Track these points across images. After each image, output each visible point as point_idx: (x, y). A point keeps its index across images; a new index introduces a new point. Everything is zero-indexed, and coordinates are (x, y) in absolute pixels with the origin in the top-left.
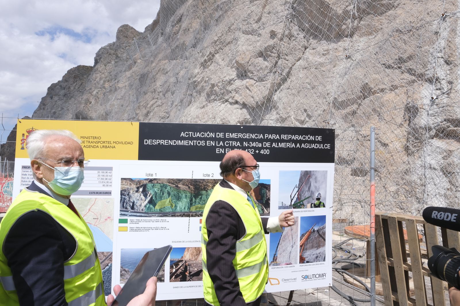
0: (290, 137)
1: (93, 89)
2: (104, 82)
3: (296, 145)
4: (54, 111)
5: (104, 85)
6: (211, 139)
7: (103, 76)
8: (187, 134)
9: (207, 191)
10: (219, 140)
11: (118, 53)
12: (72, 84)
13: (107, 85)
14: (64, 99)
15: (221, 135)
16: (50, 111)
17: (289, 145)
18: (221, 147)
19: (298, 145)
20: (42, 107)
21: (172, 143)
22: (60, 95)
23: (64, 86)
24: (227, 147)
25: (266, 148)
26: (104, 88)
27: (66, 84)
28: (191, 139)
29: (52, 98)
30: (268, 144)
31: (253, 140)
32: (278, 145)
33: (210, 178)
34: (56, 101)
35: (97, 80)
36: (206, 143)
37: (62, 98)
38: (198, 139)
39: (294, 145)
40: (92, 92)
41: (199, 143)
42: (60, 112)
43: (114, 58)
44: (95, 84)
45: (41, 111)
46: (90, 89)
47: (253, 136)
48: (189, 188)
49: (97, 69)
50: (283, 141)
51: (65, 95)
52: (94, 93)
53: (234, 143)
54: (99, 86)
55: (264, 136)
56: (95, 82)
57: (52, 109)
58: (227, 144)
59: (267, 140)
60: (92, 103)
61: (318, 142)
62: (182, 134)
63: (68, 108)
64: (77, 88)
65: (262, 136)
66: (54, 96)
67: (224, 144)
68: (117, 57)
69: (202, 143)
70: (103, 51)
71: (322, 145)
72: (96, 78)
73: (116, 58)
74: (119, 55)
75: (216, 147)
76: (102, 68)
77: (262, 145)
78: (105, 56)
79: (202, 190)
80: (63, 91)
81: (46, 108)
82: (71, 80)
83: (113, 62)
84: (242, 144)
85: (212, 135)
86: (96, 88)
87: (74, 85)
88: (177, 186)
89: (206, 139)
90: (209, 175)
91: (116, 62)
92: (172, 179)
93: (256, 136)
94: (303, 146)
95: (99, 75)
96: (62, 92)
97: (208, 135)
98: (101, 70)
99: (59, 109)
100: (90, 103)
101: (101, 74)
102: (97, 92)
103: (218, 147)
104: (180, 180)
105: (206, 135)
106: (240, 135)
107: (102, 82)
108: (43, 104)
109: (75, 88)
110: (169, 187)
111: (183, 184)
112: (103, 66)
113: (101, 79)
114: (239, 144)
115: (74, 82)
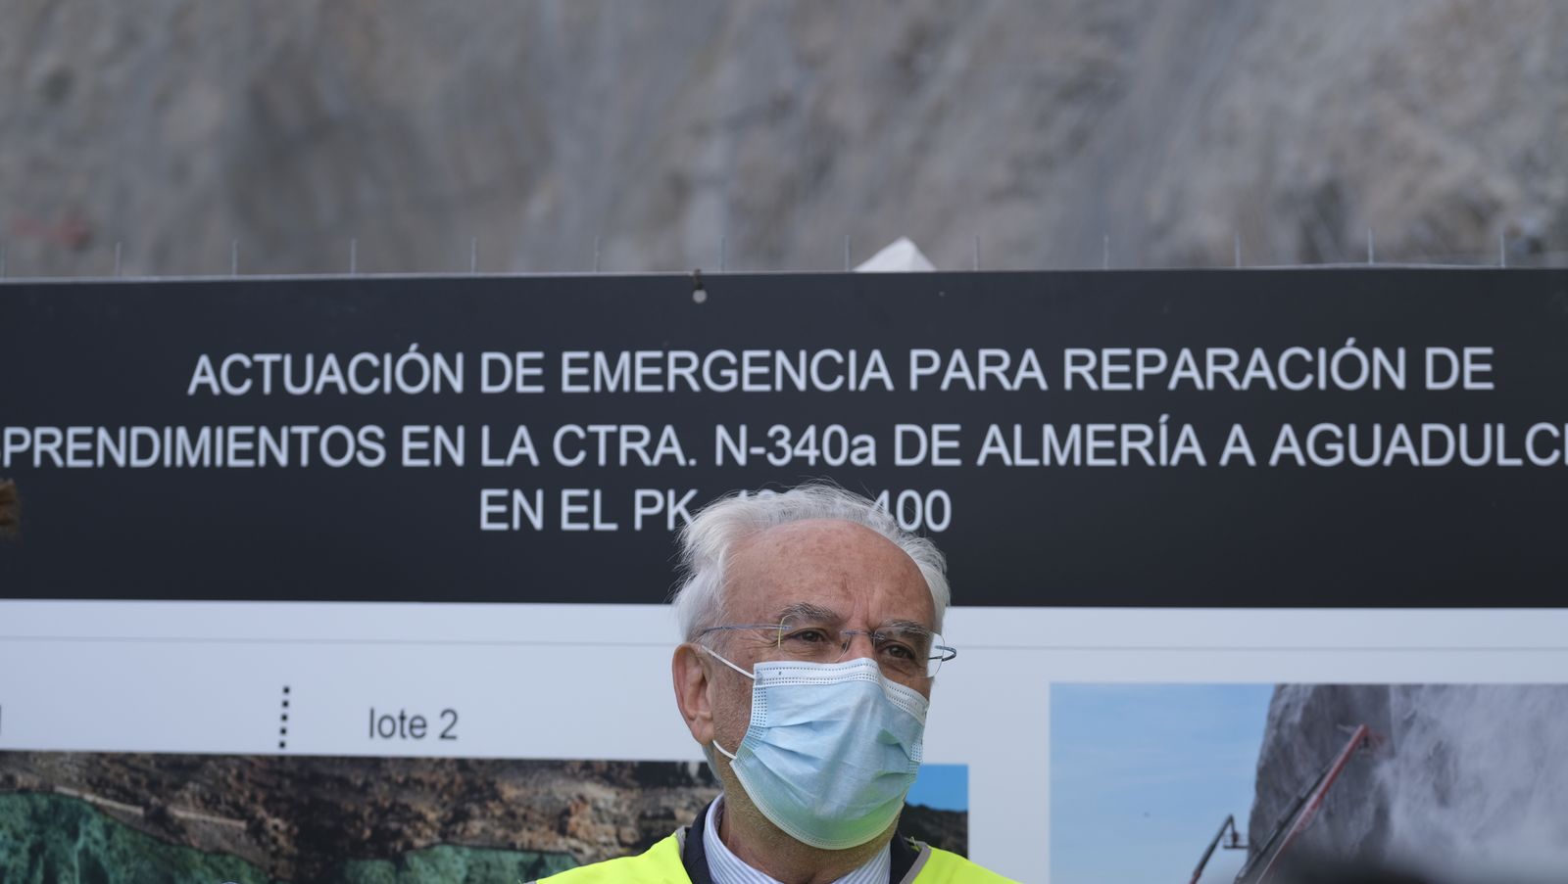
0: (1147, 362)
3: (1213, 443)
6: (438, 408)
8: (237, 374)
9: (399, 863)
10: (506, 412)
15: (520, 371)
17: (1137, 441)
18: (520, 476)
19: (1238, 444)
21: (120, 449)
24: (573, 477)
25: (925, 478)
28: (275, 410)
30: (936, 444)
31: (802, 410)
32: (1033, 447)
33: (429, 747)
36: (393, 444)
38: (329, 407)
39: (1190, 444)
41: (338, 446)
47: (802, 373)
48: (257, 829)
50: (1084, 405)
53: (633, 441)
55: (900, 371)
58: (571, 445)
59: (930, 403)
61: (1457, 407)
62: (203, 374)
65: (877, 367)
67: (543, 447)
69: (365, 445)
71: (1495, 436)
75: (475, 476)
77: (885, 450)
79: (359, 850)
84: (698, 442)
85: (442, 372)
88: (159, 817)
89: (391, 411)
90: (416, 726)
92: (124, 760)
93: (829, 370)
94: (1286, 444)
97: (413, 373)
103: (496, 477)
104: (180, 769)
105: (392, 375)
106: (685, 368)
110: (95, 828)
111: (210, 803)
114: (671, 445)
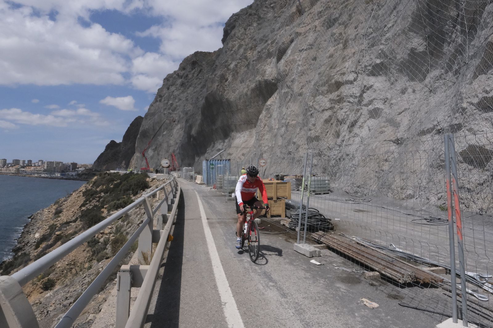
1: (230, 62)
2: (245, 50)
4: (171, 102)
5: (246, 55)
7: (243, 43)
11: (260, 13)
12: (190, 72)
13: (249, 54)
14: (182, 89)
16: (167, 103)
20: (159, 99)
22: (177, 85)
23: (182, 75)
26: (246, 58)
27: (183, 72)
29: (168, 89)
34: (173, 91)
35: (234, 49)
37: (180, 88)
40: (229, 65)
42: (178, 104)
43: (256, 19)
44: (232, 55)
45: (158, 103)
46: (227, 61)
49: (235, 35)
51: (182, 84)
52: (232, 66)
54: (238, 56)
56: (232, 52)
57: (168, 101)
60: (229, 80)
63: (187, 98)
64: (195, 75)
66: (170, 87)
68: (259, 18)
70: (236, 18)
72: (233, 47)
73: (259, 20)
74: (262, 16)
76: (241, 33)
78: (244, 17)
80: (181, 80)
81: (163, 100)
82: (189, 68)
83: (255, 24)
86: (233, 60)
87: (193, 72)
91: (259, 24)
95: (237, 42)
96: (179, 81)
98: (239, 35)
99: (177, 101)
100: (226, 81)
101: (239, 41)
102: (236, 65)
107: (242, 50)
108: (159, 96)
109: (193, 76)
112: (242, 30)
113: (240, 46)
115: (192, 69)
